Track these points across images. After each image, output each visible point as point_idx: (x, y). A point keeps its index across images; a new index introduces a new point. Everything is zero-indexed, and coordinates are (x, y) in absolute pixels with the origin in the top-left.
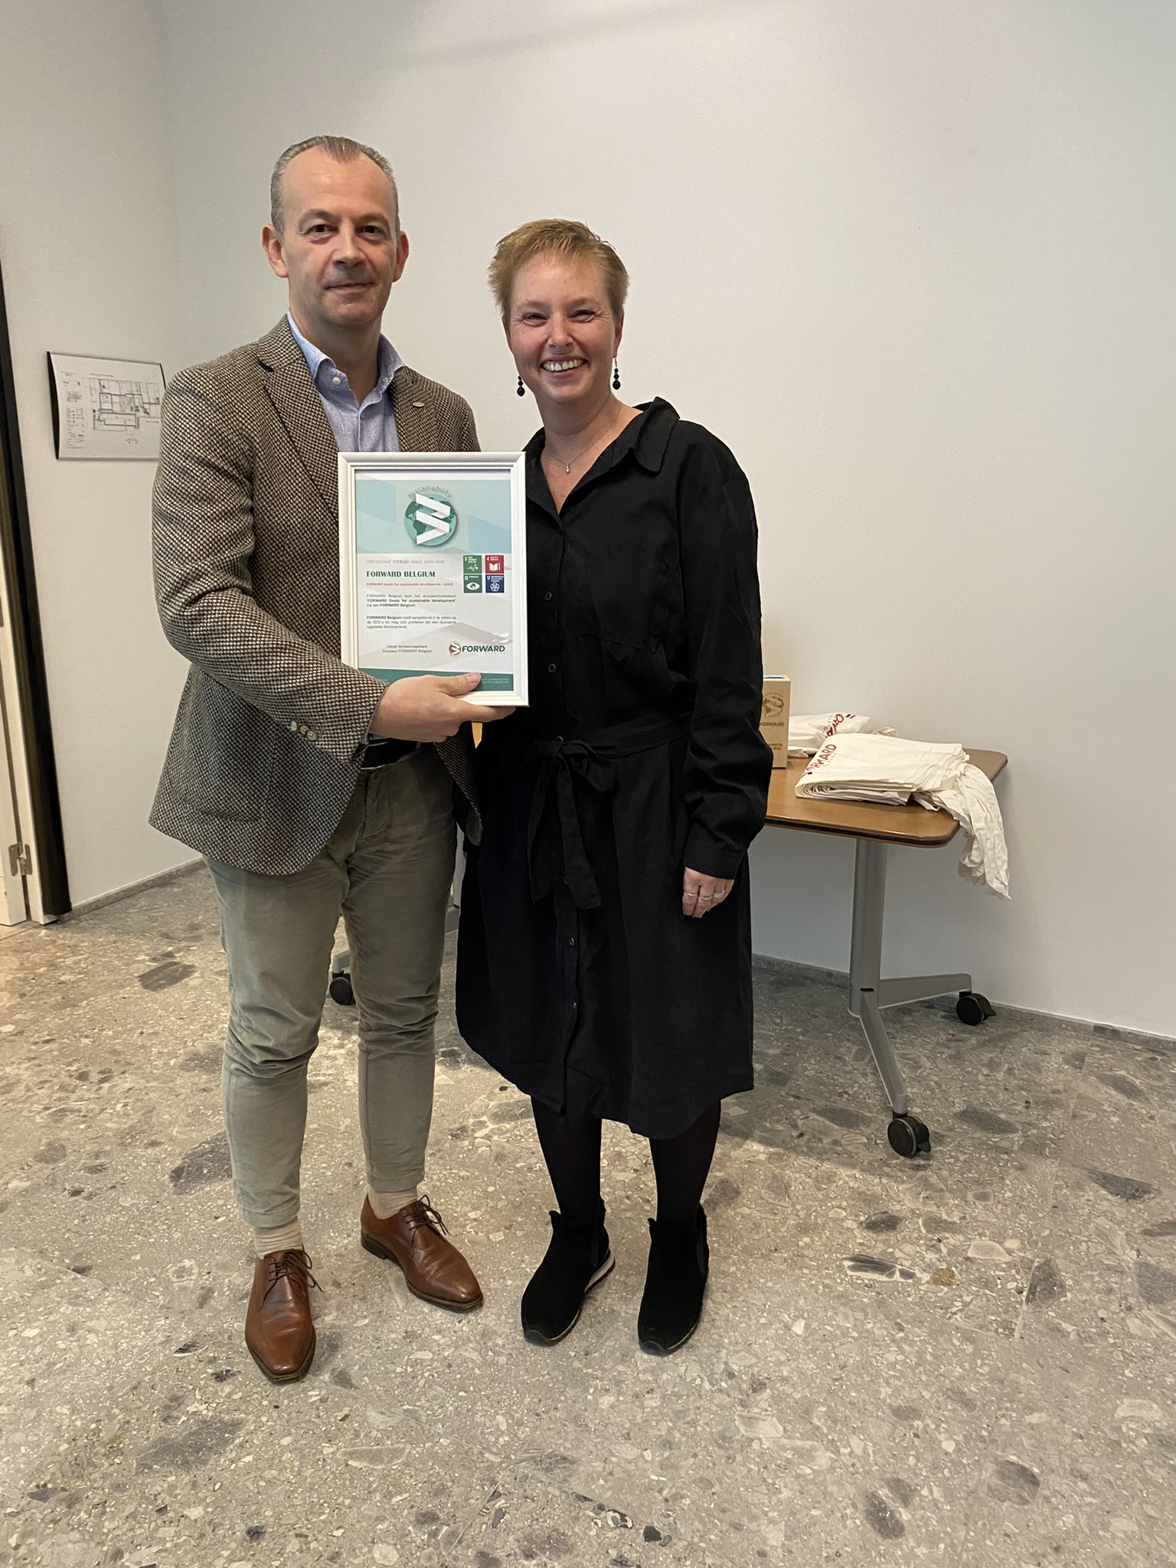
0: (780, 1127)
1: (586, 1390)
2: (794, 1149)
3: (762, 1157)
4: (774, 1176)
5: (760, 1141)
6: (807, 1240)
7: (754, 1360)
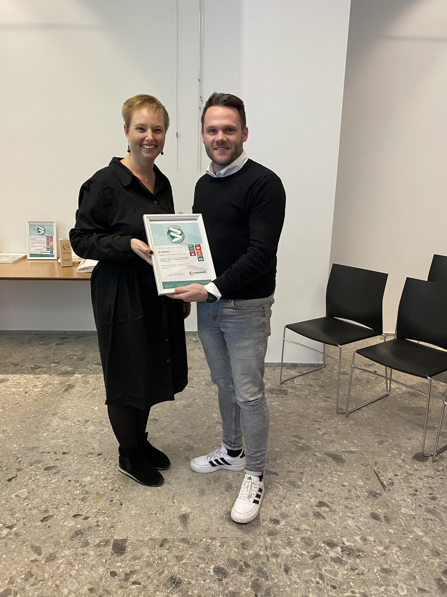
0: (84, 370)
1: (39, 434)
2: (89, 374)
3: (80, 377)
4: (84, 380)
5: (79, 374)
6: (96, 391)
7: (85, 417)
